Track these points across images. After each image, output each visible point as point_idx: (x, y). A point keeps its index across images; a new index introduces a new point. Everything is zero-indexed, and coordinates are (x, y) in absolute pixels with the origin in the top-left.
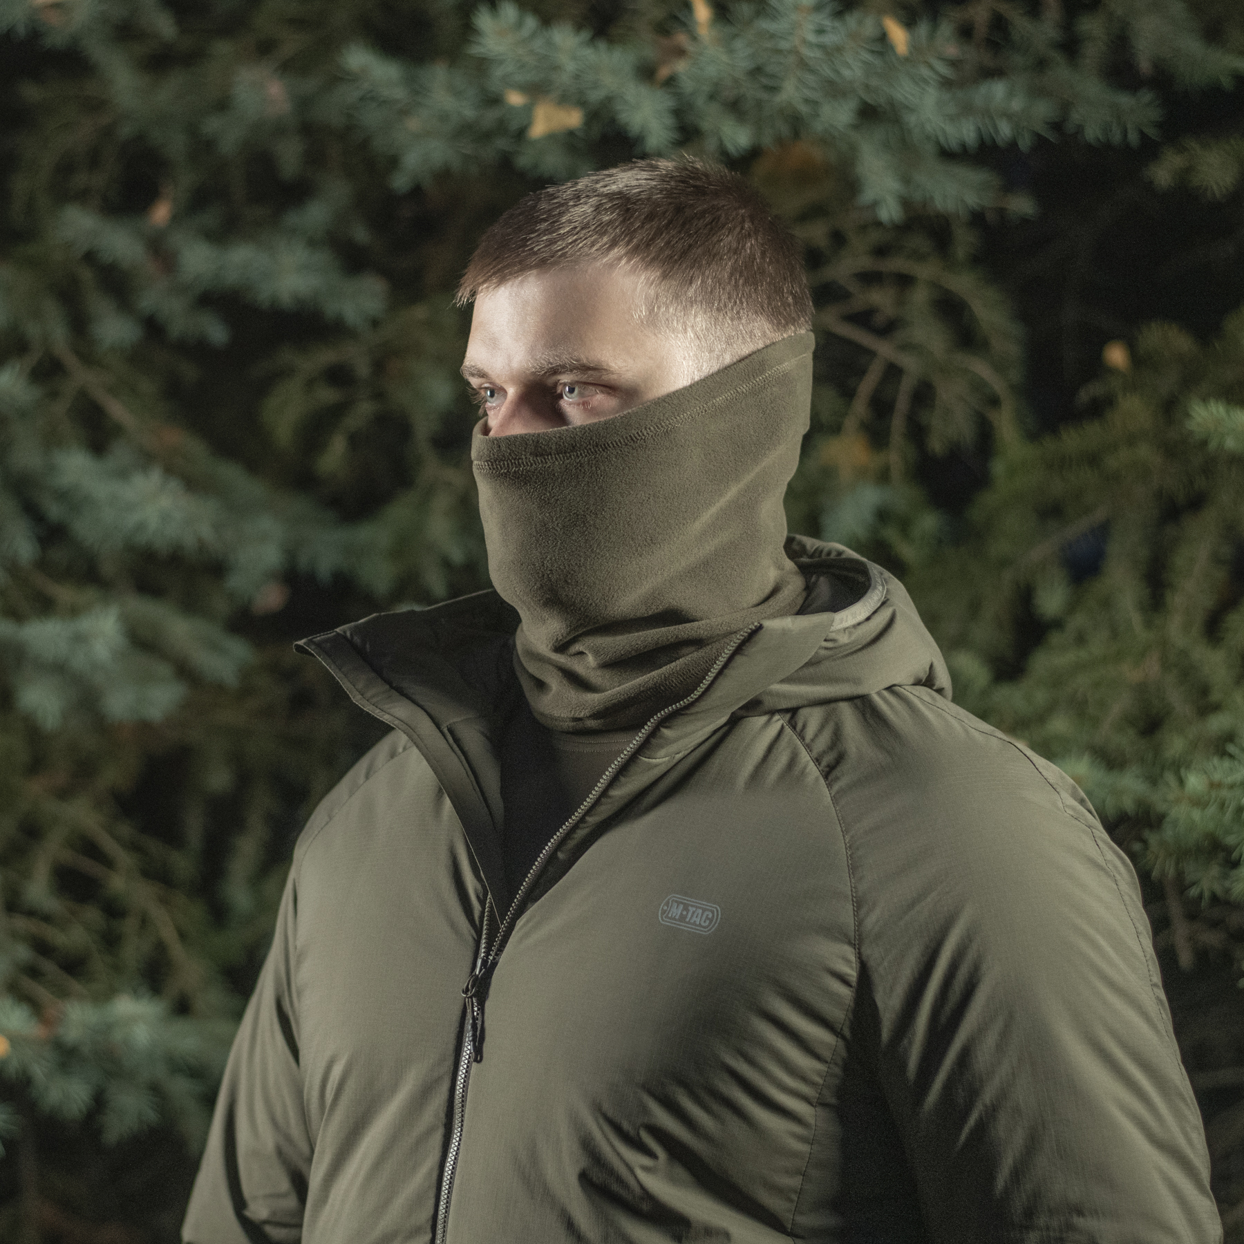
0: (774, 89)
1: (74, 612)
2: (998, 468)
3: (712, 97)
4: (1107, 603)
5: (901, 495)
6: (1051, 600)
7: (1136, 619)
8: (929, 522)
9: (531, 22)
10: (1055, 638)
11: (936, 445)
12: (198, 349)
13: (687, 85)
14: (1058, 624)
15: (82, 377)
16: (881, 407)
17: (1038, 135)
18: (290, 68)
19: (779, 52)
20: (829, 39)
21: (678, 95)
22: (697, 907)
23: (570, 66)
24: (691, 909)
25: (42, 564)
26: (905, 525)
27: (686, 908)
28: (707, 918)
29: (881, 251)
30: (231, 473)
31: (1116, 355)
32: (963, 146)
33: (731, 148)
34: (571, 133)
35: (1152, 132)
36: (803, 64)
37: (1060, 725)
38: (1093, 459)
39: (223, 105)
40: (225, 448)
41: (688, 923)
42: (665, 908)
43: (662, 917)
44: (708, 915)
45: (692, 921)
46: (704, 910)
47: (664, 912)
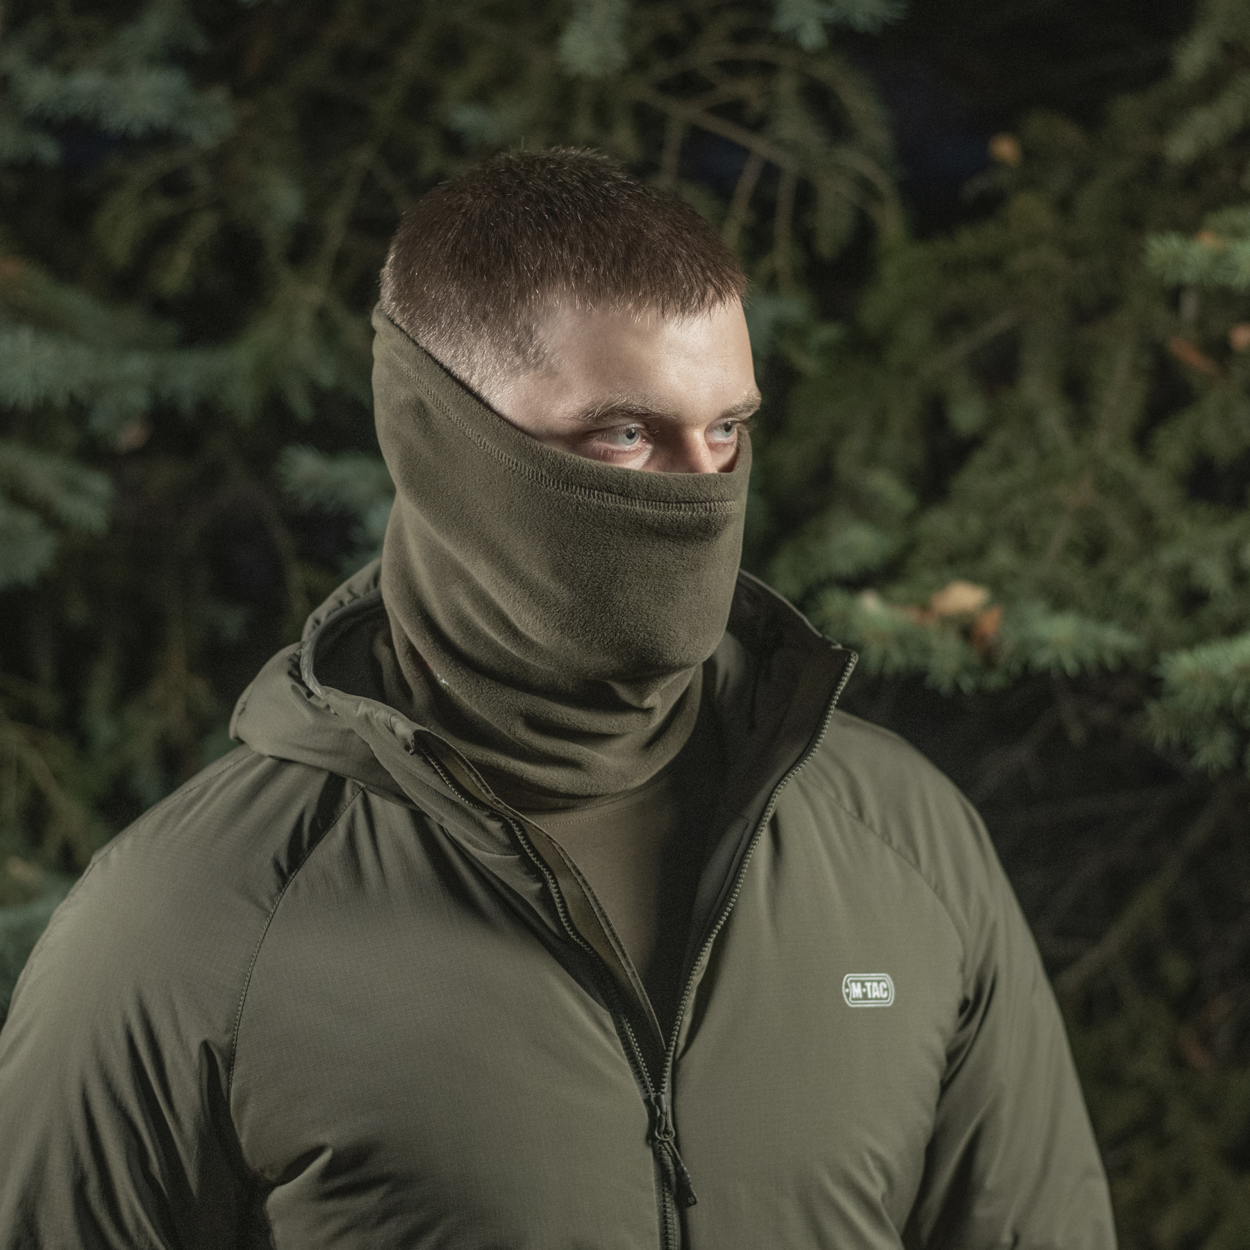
6: (966, 414)
11: (826, 247)
16: (764, 207)
22: (872, 981)
24: (868, 985)
26: (801, 336)
27: (863, 986)
28: (884, 990)
29: (741, 37)
31: (1005, 149)
37: (1002, 557)
41: (871, 999)
42: (847, 990)
43: (849, 1000)
44: (883, 986)
45: (874, 996)
46: (879, 982)
47: (848, 995)
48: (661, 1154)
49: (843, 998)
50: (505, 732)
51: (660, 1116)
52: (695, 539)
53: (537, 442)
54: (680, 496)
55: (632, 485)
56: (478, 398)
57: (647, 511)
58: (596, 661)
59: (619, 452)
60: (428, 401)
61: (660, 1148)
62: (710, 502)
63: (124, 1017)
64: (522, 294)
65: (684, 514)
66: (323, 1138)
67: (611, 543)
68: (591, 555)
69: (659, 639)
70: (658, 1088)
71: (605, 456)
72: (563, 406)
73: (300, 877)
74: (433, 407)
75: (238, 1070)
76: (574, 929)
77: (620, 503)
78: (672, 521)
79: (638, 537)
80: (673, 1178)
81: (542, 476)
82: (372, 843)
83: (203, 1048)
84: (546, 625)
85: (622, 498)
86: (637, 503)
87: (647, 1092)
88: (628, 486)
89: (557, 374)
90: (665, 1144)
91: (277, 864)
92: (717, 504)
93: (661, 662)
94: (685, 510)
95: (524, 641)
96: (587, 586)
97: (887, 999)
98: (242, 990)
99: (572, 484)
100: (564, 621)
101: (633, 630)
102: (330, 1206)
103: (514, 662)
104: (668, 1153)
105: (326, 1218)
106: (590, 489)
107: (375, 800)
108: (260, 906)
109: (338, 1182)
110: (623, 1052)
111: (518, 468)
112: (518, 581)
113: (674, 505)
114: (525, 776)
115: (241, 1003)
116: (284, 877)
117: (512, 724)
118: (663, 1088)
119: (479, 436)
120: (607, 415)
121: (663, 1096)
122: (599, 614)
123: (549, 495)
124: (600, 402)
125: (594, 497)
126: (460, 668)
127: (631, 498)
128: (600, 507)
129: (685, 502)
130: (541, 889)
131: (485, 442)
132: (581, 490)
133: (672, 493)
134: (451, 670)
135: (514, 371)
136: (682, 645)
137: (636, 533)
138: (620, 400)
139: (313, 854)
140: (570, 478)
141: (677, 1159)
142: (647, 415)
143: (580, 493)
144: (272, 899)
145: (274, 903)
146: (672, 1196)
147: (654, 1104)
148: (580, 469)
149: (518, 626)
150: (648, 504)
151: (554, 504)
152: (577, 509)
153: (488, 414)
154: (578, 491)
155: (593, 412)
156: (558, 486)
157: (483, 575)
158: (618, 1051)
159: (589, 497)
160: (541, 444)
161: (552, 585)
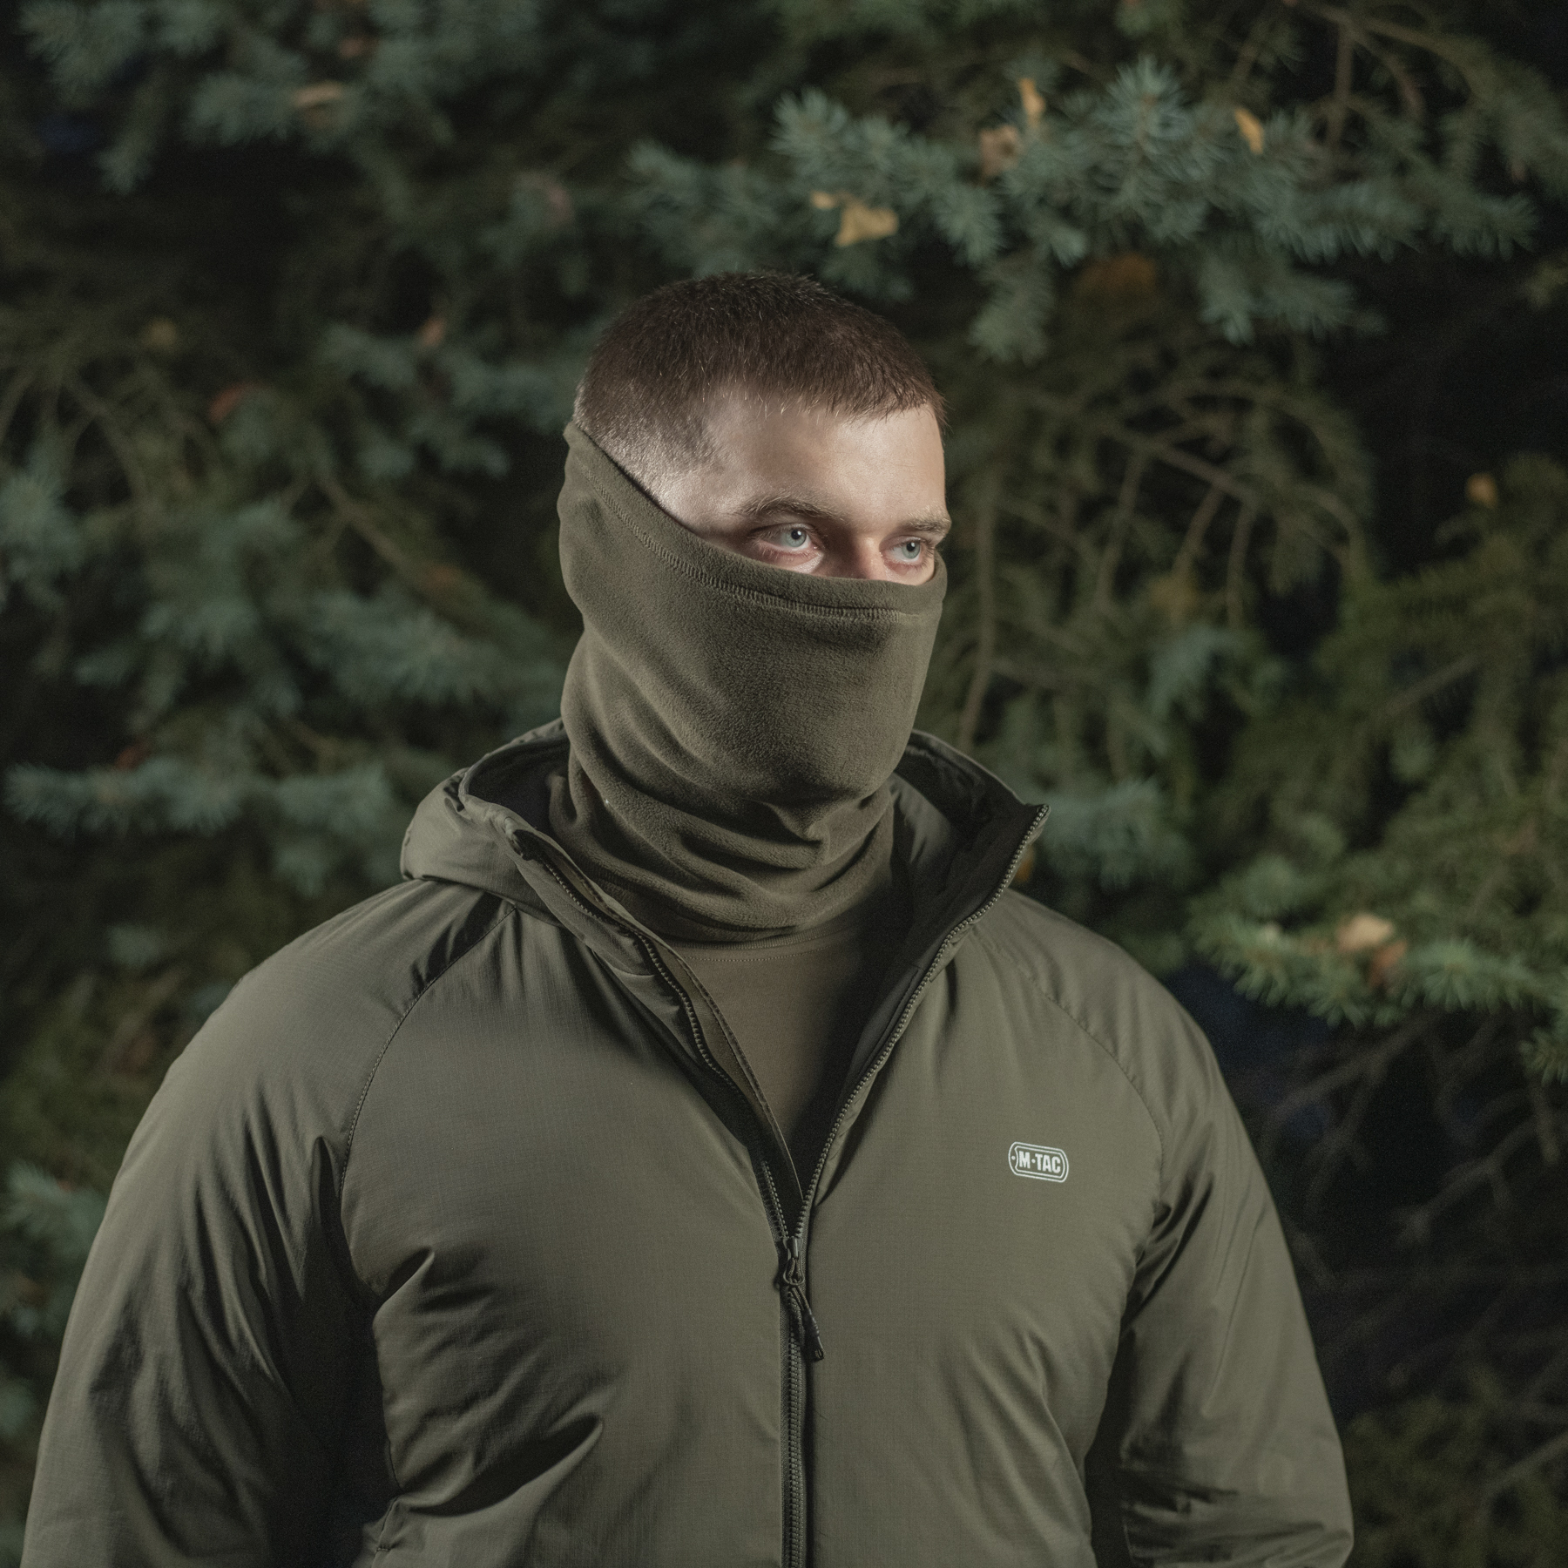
0: (1110, 191)
1: (340, 767)
2: (1349, 612)
3: (1042, 201)
4: (1475, 765)
5: (1238, 640)
6: (1412, 760)
7: (1509, 784)
8: (1271, 671)
9: (840, 115)
10: (1418, 803)
11: (1279, 582)
12: (473, 480)
13: (1015, 187)
14: (1419, 786)
15: (350, 512)
16: (1218, 541)
17: (1403, 245)
18: (577, 175)
19: (1117, 148)
20: (1175, 133)
21: (1004, 198)
22: (1044, 1154)
23: (884, 164)
24: (1039, 1156)
25: (304, 715)
26: (1245, 673)
27: (1033, 1156)
28: (1057, 1165)
29: (1215, 374)
30: (509, 616)
31: (1482, 489)
32: (1322, 257)
33: (1063, 257)
34: (883, 242)
35: (1526, 242)
36: (1145, 161)
37: (1425, 901)
38: (1457, 605)
39: (502, 215)
40: (503, 588)
41: (1041, 1171)
42: (1013, 1158)
43: (1014, 1168)
44: (1056, 1161)
45: (1044, 1169)
46: (1051, 1156)
47: (1014, 1163)
48: (789, 1301)
49: (1008, 1165)
50: (660, 851)
51: (791, 1260)
52: (857, 648)
53: (699, 539)
54: (842, 600)
55: (793, 587)
56: (647, 495)
57: (807, 614)
58: (753, 779)
59: (782, 554)
60: (602, 501)
61: (789, 1295)
62: (873, 609)
63: (245, 1115)
64: (694, 387)
65: (846, 619)
66: (427, 1241)
67: (770, 648)
68: (748, 660)
69: (815, 754)
70: (793, 1231)
71: (768, 557)
72: (727, 501)
73: (438, 986)
74: (605, 507)
75: (351, 1171)
76: (710, 1056)
77: (780, 605)
78: (832, 627)
79: (797, 642)
80: (802, 1330)
81: (702, 574)
82: (516, 958)
83: (317, 1145)
84: (702, 735)
85: (782, 601)
86: (798, 607)
87: (780, 1234)
88: (788, 588)
89: (723, 468)
90: (794, 1289)
91: (415, 970)
92: (880, 612)
93: (818, 780)
94: (847, 615)
95: (684, 756)
96: (742, 692)
97: (1059, 1174)
98: (363, 1089)
99: (732, 584)
100: (719, 731)
101: (788, 742)
102: (431, 1318)
103: (676, 782)
104: (797, 1301)
105: (425, 1332)
106: (750, 589)
107: (527, 920)
108: (393, 1010)
109: (439, 1291)
110: (758, 1190)
111: (679, 565)
112: (675, 687)
113: (836, 610)
114: (679, 900)
115: (360, 1102)
116: (420, 984)
117: (668, 842)
118: (799, 1232)
119: (645, 534)
120: (769, 509)
121: (796, 1240)
122: (754, 724)
123: (708, 594)
124: (763, 497)
125: (753, 598)
126: (620, 783)
127: (792, 601)
128: (759, 608)
129: (847, 608)
130: (678, 1013)
131: (650, 539)
132: (740, 591)
133: (835, 597)
134: (610, 785)
135: (684, 466)
136: (841, 764)
137: (796, 638)
138: (783, 495)
139: (455, 965)
140: (730, 577)
141: (805, 1308)
142: (811, 512)
143: (739, 593)
144: (406, 1004)
145: (407, 1008)
146: (799, 1349)
147: (786, 1247)
148: (740, 568)
149: (679, 739)
150: (808, 608)
151: (712, 604)
152: (736, 610)
153: (655, 511)
154: (737, 591)
155: (756, 505)
156: (717, 585)
157: (647, 684)
158: (753, 1189)
159: (748, 597)
160: (704, 541)
161: (709, 691)
